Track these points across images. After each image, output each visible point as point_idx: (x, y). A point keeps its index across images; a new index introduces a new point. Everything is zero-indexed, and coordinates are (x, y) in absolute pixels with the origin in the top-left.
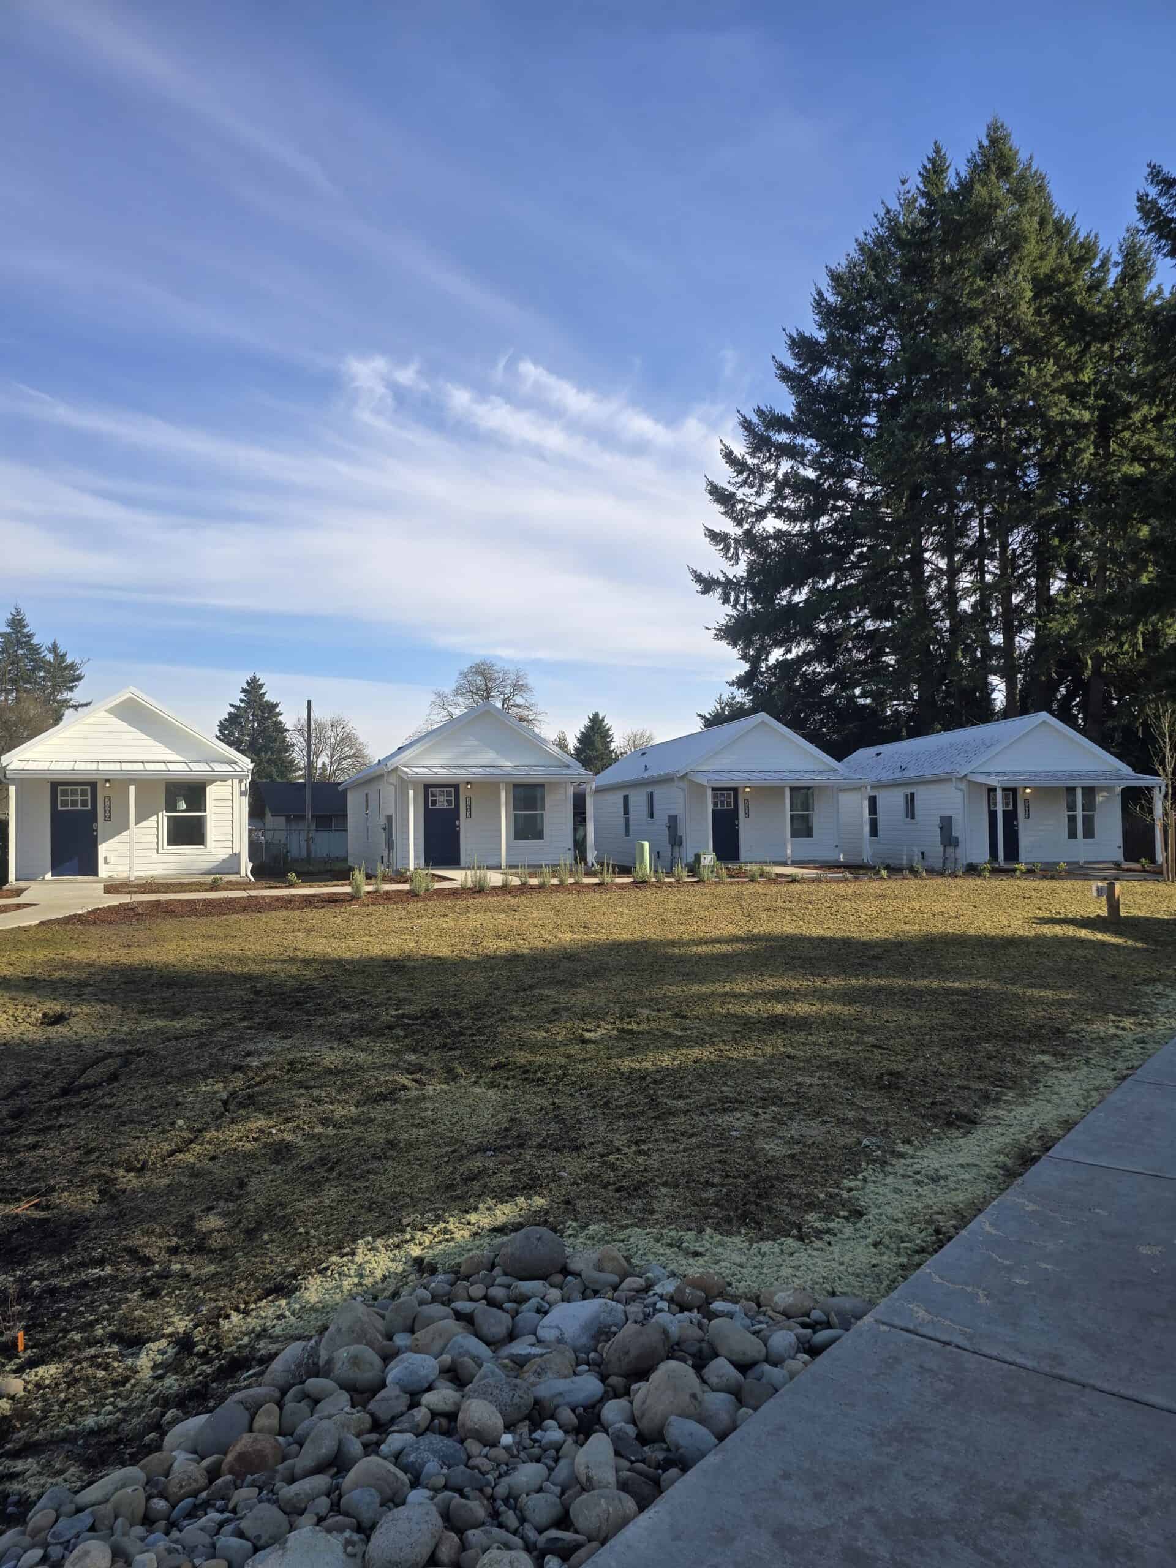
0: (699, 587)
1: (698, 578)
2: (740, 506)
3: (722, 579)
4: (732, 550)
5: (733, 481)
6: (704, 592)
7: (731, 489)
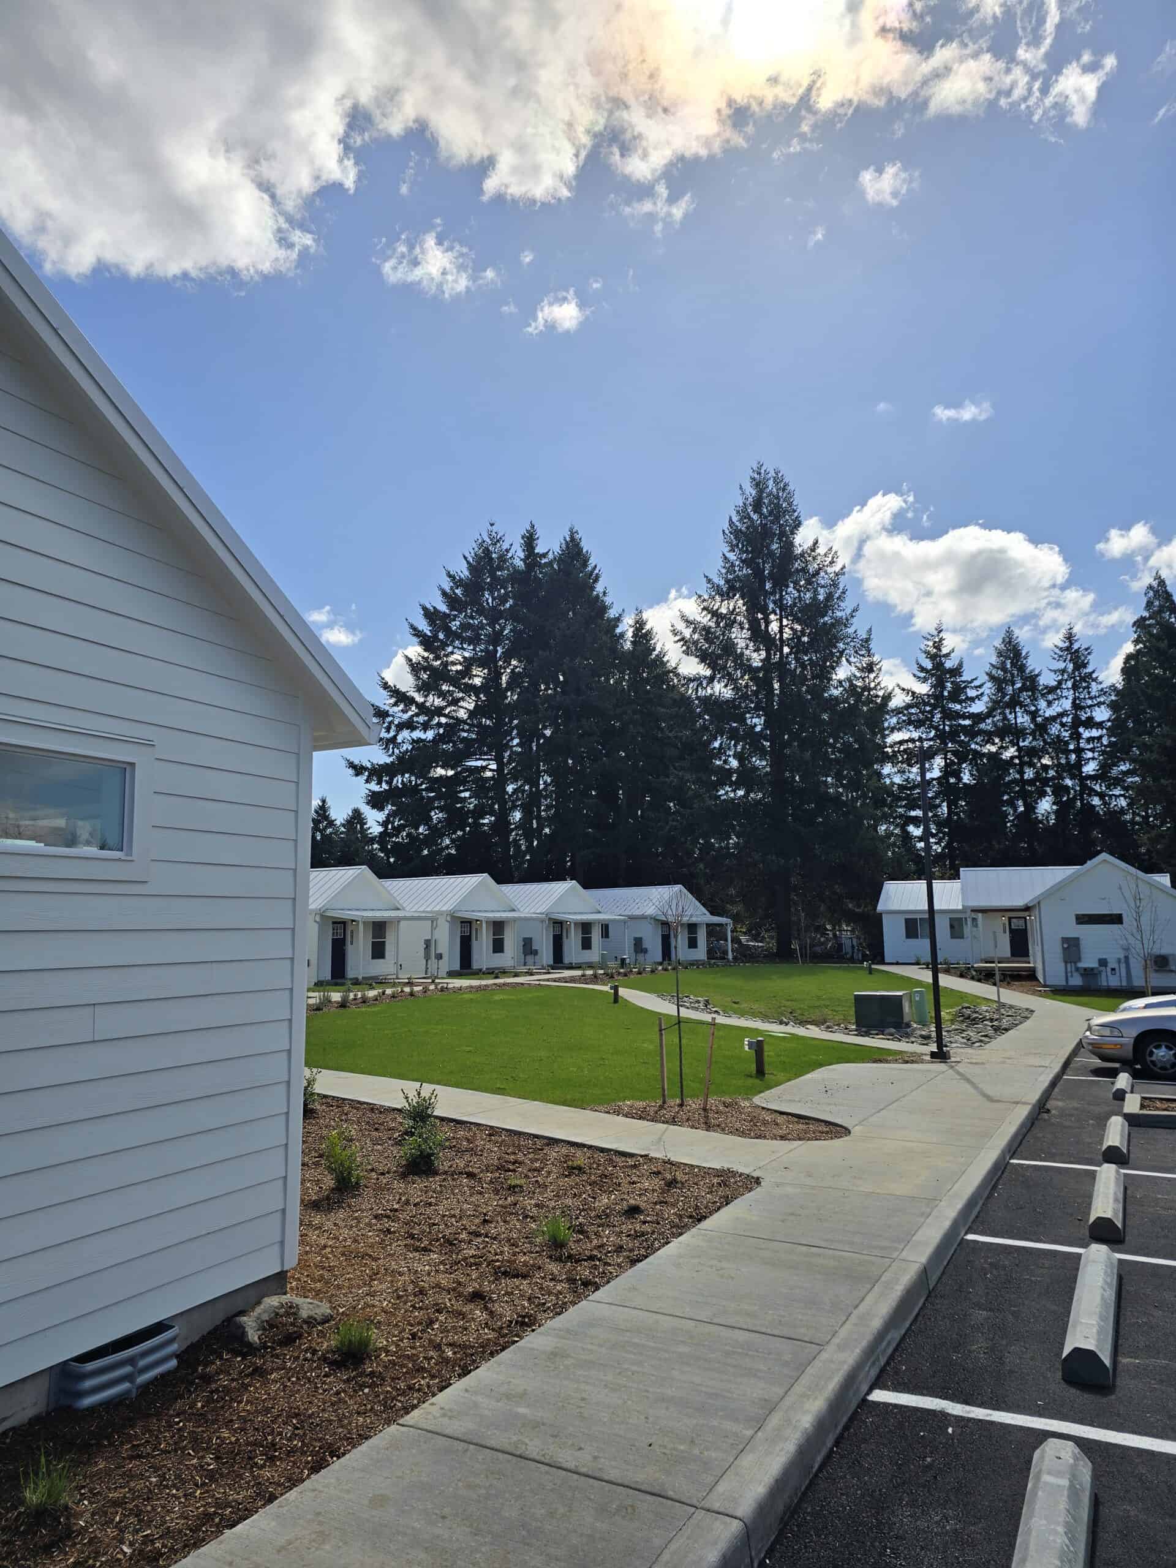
0: (351, 771)
1: (352, 765)
2: (390, 719)
3: (369, 765)
4: (391, 750)
5: (388, 702)
6: (357, 775)
7: (387, 708)
